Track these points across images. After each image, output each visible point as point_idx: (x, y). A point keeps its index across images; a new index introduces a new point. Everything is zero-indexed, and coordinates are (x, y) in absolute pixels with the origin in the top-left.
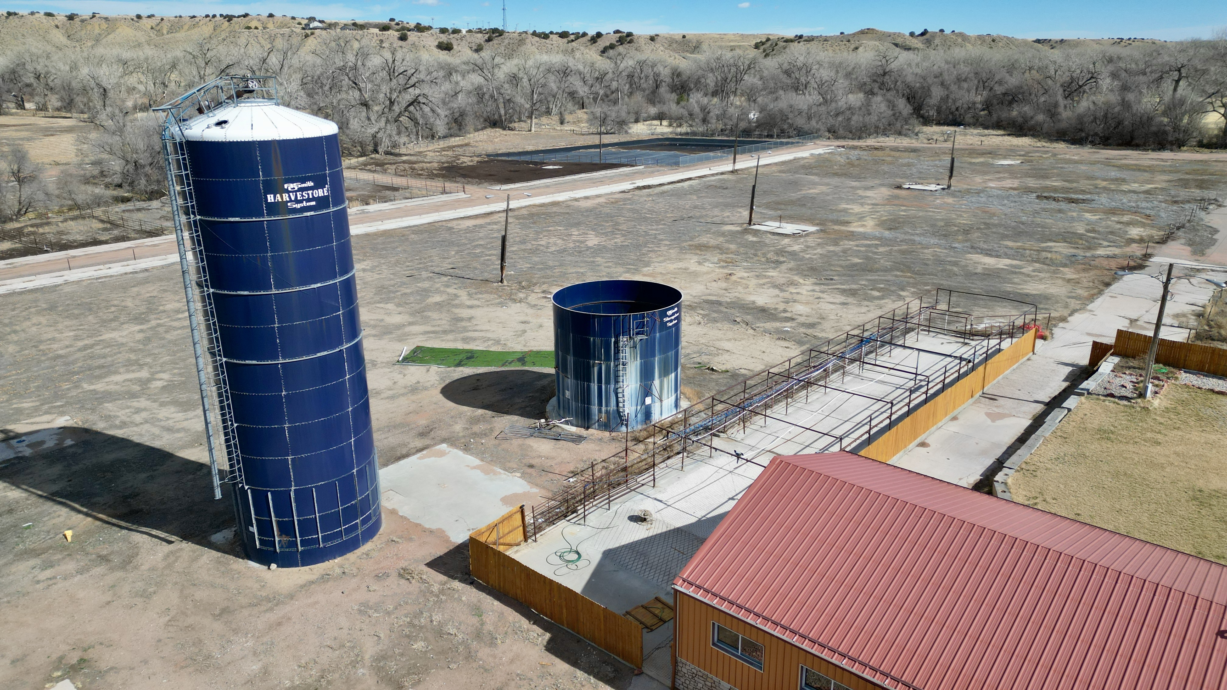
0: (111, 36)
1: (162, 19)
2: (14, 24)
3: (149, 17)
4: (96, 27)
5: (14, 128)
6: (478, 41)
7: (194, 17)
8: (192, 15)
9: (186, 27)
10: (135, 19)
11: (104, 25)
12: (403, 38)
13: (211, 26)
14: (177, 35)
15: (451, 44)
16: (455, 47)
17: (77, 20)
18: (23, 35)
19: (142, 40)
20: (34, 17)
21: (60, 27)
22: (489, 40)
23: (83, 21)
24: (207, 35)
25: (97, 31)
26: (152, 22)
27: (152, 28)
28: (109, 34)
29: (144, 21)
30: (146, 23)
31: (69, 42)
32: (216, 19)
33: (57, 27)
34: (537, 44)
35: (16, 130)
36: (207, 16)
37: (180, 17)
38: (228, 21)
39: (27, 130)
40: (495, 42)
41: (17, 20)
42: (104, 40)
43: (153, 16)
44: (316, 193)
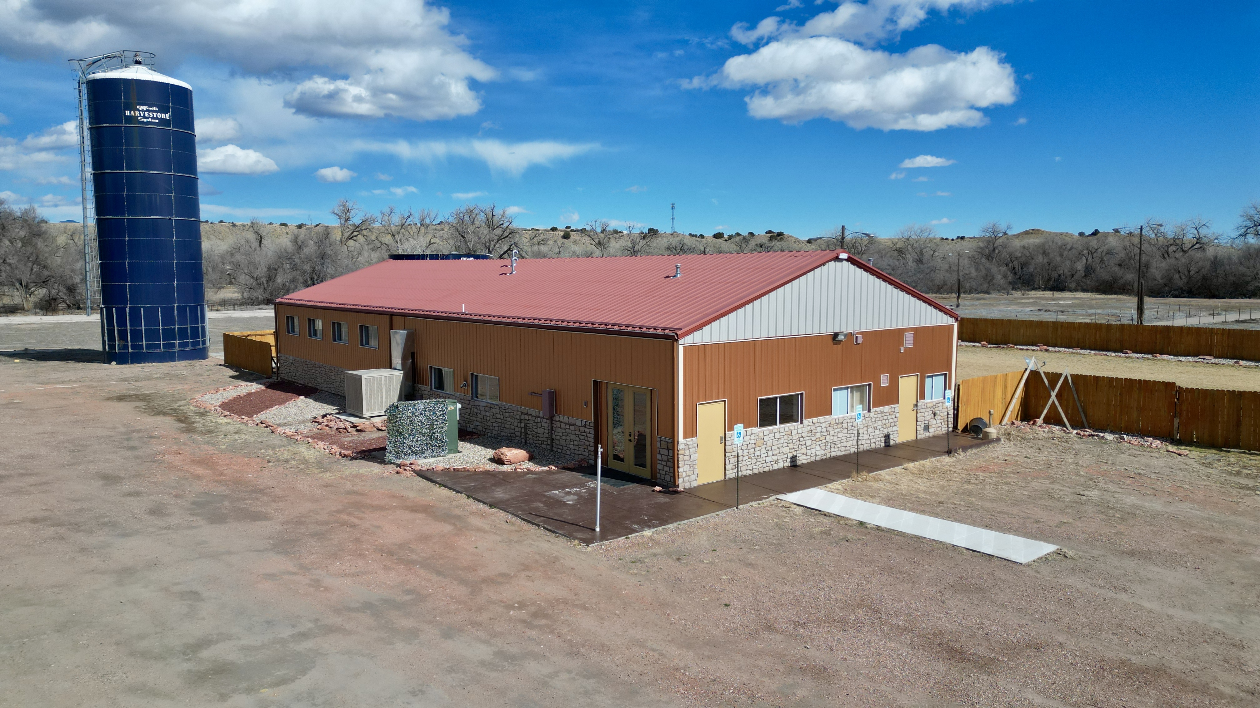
44: (159, 115)
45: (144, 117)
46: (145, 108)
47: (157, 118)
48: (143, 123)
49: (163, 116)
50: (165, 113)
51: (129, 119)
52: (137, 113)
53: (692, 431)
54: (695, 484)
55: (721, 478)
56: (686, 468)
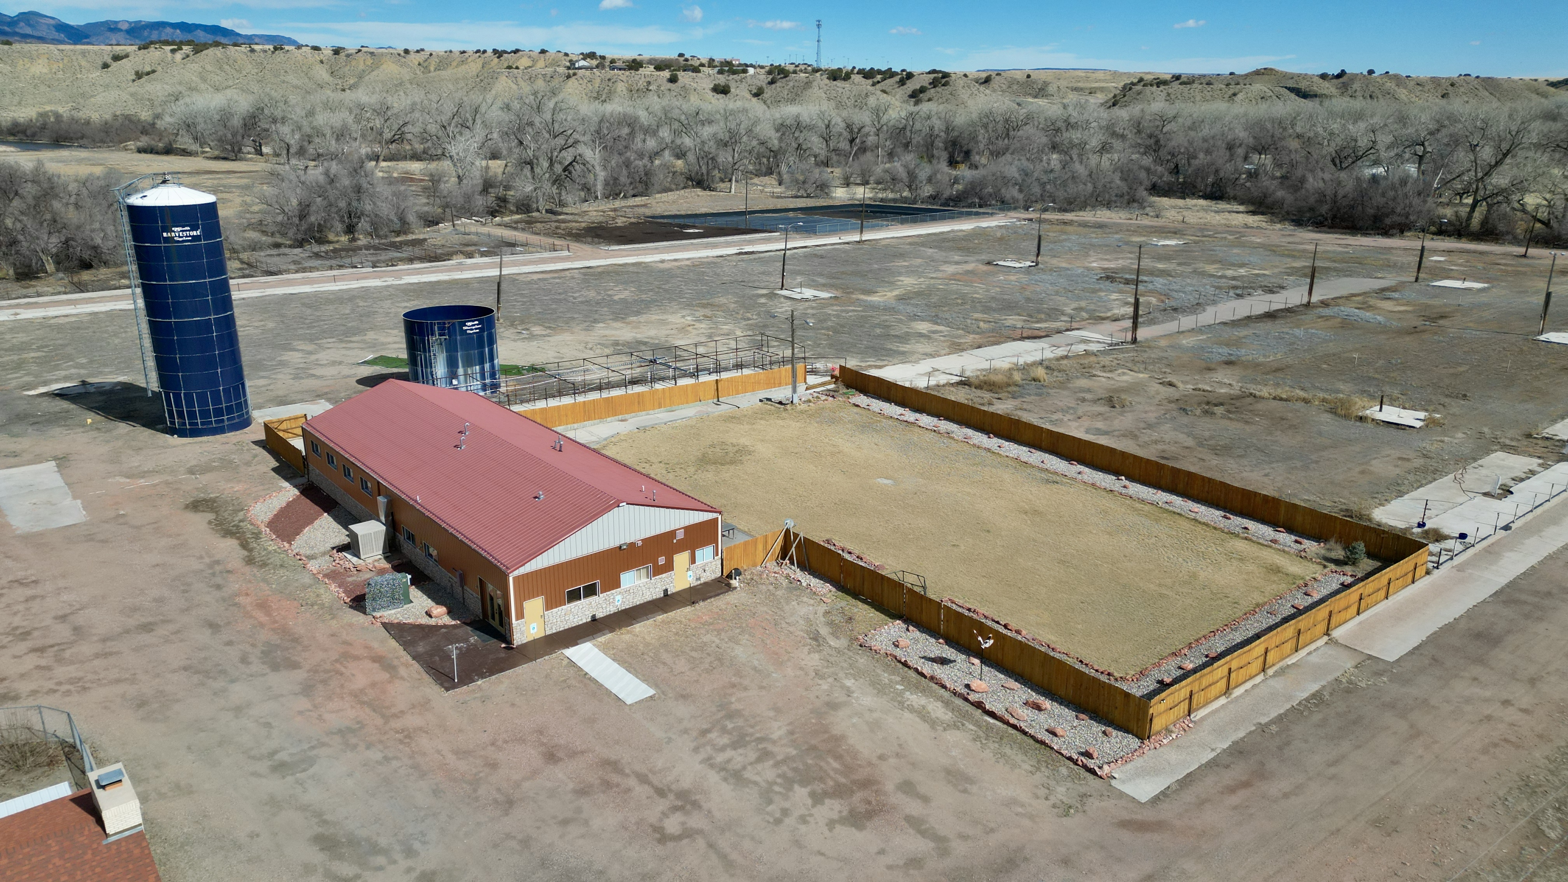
0: (374, 73)
1: (431, 55)
2: (279, 60)
3: (418, 51)
4: (361, 62)
5: (239, 175)
6: (759, 84)
7: (464, 52)
8: (462, 50)
9: (454, 64)
10: (402, 54)
11: (369, 61)
12: (673, 80)
13: (480, 62)
14: (443, 73)
15: (729, 87)
16: (732, 90)
17: (342, 54)
18: (286, 72)
19: (407, 77)
20: (300, 51)
21: (325, 62)
22: (772, 82)
23: (348, 56)
24: (475, 73)
25: (361, 67)
26: (420, 57)
27: (419, 64)
28: (373, 71)
29: (412, 56)
30: (414, 59)
31: (332, 79)
32: (486, 55)
33: (322, 62)
34: (825, 88)
35: (239, 178)
36: (478, 51)
37: (451, 52)
38: (498, 57)
39: (248, 178)
40: (778, 84)
41: (282, 55)
42: (367, 78)
43: (423, 50)
44: (192, 233)
45: (180, 237)
46: (179, 229)
47: (190, 236)
48: (178, 242)
49: (195, 233)
50: (197, 230)
51: (167, 240)
52: (173, 234)
53: (520, 615)
54: (525, 642)
55: (543, 635)
56: (519, 635)
